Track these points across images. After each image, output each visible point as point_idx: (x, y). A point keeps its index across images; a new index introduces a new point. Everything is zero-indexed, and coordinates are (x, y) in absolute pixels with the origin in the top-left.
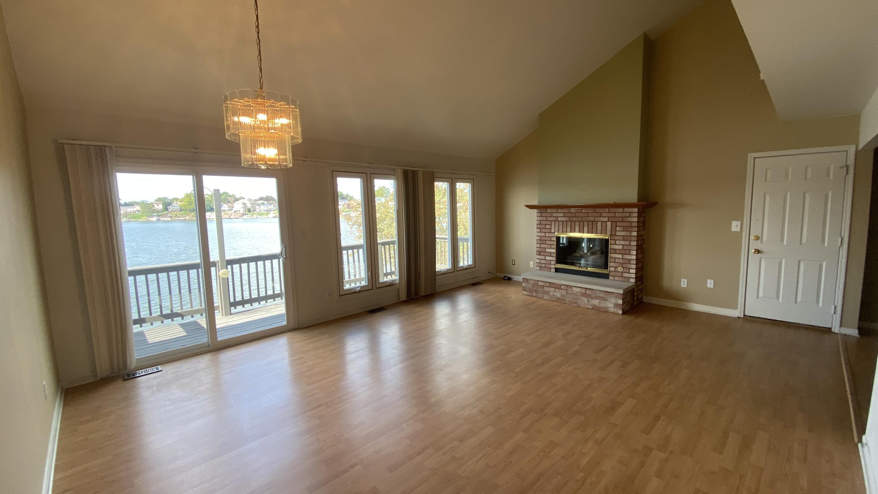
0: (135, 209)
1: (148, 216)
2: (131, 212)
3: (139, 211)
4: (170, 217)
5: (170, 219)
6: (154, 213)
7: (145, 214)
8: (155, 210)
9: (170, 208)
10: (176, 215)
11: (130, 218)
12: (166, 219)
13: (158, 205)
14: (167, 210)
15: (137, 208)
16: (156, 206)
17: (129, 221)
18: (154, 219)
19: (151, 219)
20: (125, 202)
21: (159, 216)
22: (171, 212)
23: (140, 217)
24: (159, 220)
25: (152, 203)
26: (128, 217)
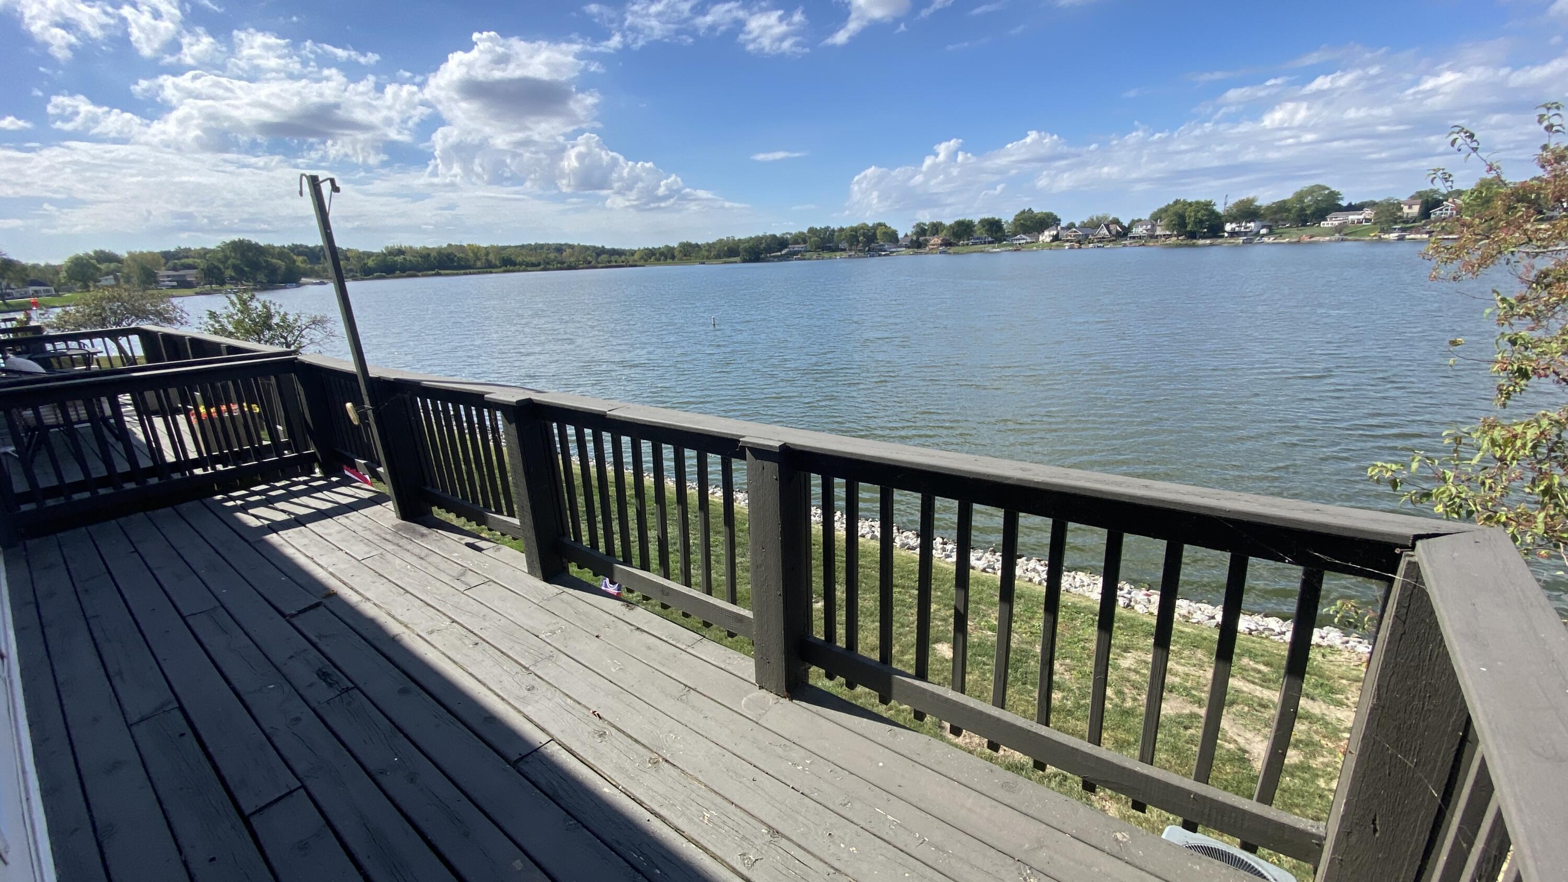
0: (1361, 217)
1: (1383, 231)
2: (1353, 222)
3: (1367, 220)
4: (1430, 233)
5: (1426, 236)
6: (1396, 223)
7: (1378, 226)
8: (1401, 217)
9: (1436, 213)
10: (1443, 228)
11: (1346, 235)
12: (1418, 236)
13: (1410, 207)
14: (1428, 216)
15: (1368, 213)
16: (1406, 209)
17: (1342, 240)
18: (1393, 236)
19: (1386, 236)
20: (1350, 204)
21: (1403, 230)
22: (1435, 222)
23: (1367, 231)
24: (1401, 239)
25: (1399, 204)
26: (1346, 231)
